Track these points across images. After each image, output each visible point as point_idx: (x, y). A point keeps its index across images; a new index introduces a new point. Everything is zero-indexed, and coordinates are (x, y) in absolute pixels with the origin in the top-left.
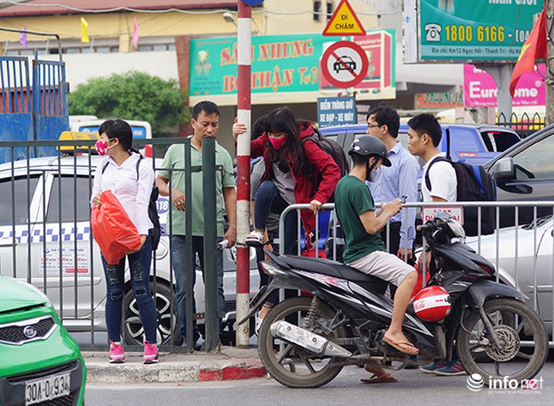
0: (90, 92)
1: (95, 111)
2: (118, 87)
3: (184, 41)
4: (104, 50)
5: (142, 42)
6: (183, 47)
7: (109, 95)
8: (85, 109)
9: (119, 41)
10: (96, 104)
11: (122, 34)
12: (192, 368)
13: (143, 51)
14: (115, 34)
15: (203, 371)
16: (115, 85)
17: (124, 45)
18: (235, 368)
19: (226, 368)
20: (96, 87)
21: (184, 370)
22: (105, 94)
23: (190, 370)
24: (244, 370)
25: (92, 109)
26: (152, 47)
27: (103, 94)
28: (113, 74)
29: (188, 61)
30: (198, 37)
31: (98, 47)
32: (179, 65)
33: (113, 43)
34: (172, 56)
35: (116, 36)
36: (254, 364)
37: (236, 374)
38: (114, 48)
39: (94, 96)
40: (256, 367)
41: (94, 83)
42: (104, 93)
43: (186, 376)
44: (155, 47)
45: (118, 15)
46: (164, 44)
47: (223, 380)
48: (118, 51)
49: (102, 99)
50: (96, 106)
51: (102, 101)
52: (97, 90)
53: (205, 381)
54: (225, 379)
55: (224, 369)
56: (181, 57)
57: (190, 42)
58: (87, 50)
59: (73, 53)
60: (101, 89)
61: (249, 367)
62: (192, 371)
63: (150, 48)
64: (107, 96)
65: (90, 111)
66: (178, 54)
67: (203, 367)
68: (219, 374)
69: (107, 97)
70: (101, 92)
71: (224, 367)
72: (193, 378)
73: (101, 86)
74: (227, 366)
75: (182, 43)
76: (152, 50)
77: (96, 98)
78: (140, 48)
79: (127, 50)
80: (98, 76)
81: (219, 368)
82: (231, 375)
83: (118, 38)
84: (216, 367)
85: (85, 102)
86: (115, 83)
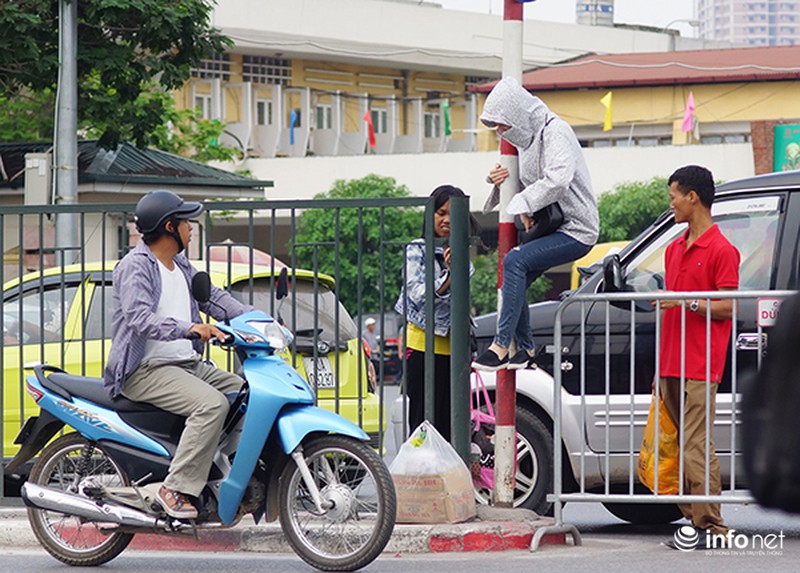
0: (619, 206)
1: (625, 234)
2: (661, 198)
3: (765, 128)
4: (650, 142)
5: (708, 131)
6: (763, 137)
7: (648, 211)
8: (610, 231)
9: (672, 130)
10: (628, 223)
11: (677, 119)
12: (419, 533)
13: (709, 143)
14: (666, 118)
15: (435, 538)
16: (658, 195)
17: (679, 136)
18: (483, 534)
19: (470, 533)
20: (628, 198)
21: (409, 535)
22: (642, 209)
23: (416, 536)
24: (497, 537)
25: (620, 231)
26: (722, 138)
27: (638, 210)
28: (655, 178)
29: (770, 158)
30: (785, 122)
31: (640, 138)
32: (756, 166)
33: (664, 133)
34: (746, 151)
35: (668, 121)
36: (514, 529)
37: (485, 542)
38: (666, 140)
39: (625, 211)
40: (516, 534)
41: (626, 191)
42: (640, 205)
43: (411, 544)
44: (727, 139)
45: (670, 90)
46: (742, 134)
47: (464, 550)
48: (670, 144)
49: (637, 217)
50: (628, 228)
51: (637, 220)
52: (629, 202)
53: (438, 551)
54: (467, 549)
55: (467, 535)
56: (760, 152)
57: (774, 130)
58: (624, 142)
59: (602, 146)
60: (635, 201)
61: (505, 534)
62: (419, 537)
63: (719, 139)
64: (645, 210)
65: (618, 235)
66: (755, 149)
67: (434, 532)
68: (459, 542)
69: (644, 213)
70: (636, 206)
71: (467, 532)
72: (421, 548)
73: (636, 196)
74: (471, 531)
75: (762, 130)
76: (723, 141)
77: (628, 214)
78: (704, 140)
79: (684, 142)
80: (633, 181)
81: (459, 533)
82: (477, 545)
83: (671, 125)
84: (454, 532)
85: (611, 221)
86: (658, 192)
